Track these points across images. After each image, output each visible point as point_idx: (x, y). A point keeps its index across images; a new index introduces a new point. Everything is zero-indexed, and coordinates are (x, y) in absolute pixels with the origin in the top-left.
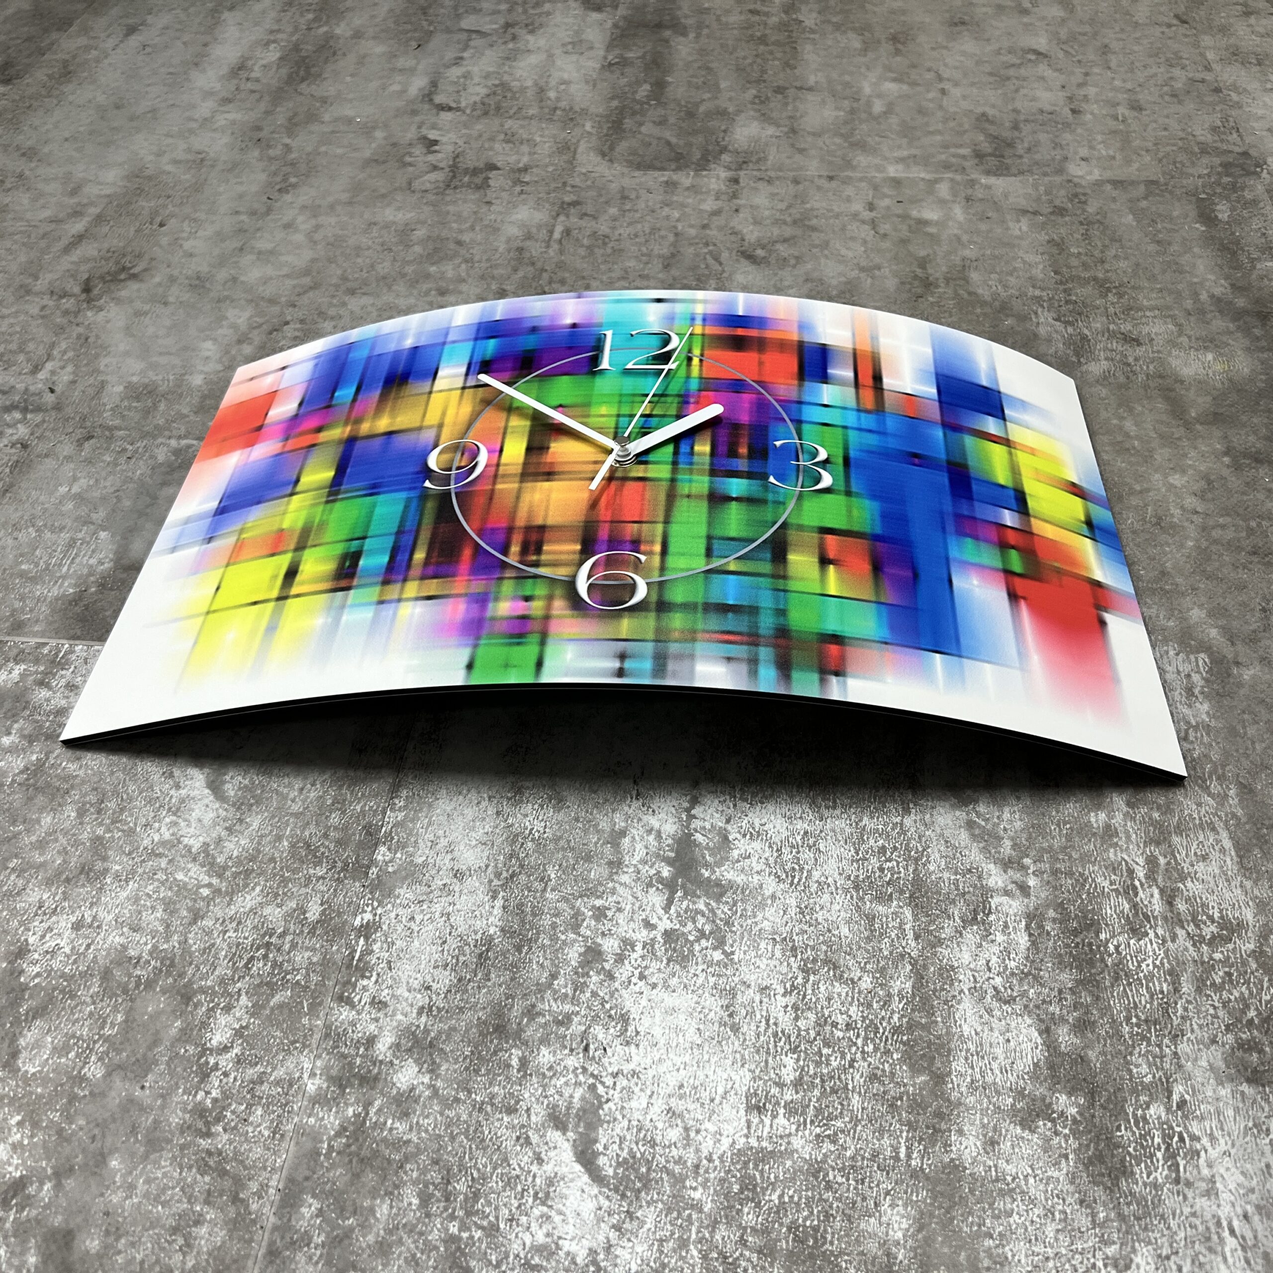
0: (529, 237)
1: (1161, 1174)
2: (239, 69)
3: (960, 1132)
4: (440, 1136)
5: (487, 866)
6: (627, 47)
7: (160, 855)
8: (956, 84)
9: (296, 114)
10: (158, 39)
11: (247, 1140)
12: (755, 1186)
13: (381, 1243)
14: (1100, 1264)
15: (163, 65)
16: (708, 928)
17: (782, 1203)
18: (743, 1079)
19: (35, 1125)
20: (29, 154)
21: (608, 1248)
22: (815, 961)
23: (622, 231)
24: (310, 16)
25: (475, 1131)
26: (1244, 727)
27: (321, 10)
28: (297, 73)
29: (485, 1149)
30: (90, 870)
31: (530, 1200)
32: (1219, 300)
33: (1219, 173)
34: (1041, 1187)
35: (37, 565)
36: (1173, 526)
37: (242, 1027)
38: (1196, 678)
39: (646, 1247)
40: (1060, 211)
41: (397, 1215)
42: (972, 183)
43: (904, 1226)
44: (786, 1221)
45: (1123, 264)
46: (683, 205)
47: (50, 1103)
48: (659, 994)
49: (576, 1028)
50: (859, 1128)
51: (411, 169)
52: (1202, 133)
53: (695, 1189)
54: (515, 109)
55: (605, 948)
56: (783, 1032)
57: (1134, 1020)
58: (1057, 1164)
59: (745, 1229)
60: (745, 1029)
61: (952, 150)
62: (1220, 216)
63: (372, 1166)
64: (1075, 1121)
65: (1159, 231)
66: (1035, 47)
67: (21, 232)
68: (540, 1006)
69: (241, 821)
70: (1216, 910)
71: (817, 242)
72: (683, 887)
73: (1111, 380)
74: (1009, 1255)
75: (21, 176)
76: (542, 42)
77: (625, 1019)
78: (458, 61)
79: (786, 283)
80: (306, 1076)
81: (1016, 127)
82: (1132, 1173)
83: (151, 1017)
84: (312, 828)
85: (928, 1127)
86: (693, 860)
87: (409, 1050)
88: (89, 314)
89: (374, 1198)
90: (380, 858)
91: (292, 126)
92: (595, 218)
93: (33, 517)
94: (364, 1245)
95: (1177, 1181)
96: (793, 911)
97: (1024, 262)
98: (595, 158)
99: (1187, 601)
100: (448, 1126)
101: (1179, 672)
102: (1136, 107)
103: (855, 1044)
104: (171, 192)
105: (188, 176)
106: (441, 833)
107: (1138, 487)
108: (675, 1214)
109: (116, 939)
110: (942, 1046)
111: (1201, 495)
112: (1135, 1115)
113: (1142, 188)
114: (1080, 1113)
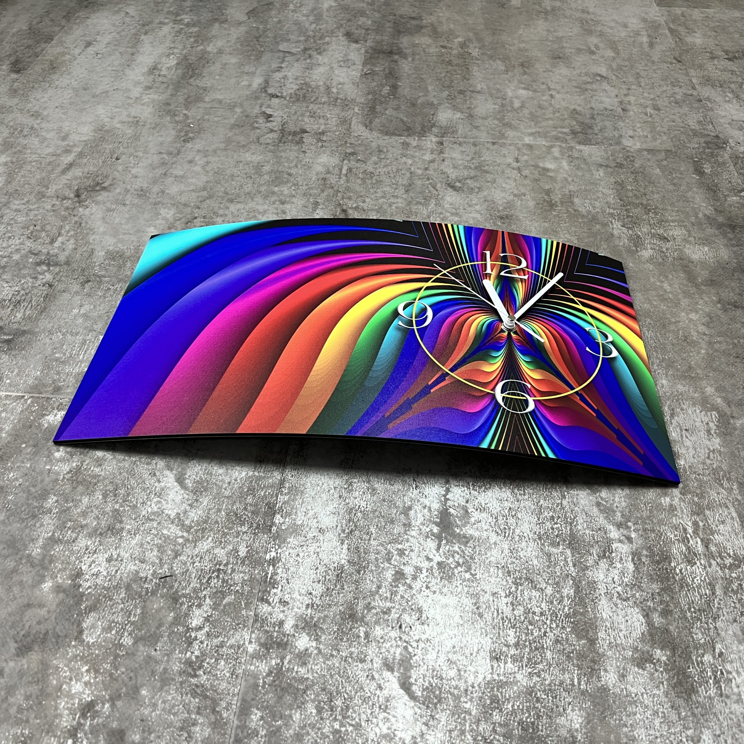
0: (328, 172)
1: (712, 692)
2: (154, 69)
3: (606, 670)
4: (324, 675)
5: (337, 526)
6: (374, 65)
7: (152, 520)
8: (558, 92)
9: (189, 97)
10: (104, 50)
11: (218, 679)
12: (498, 701)
13: (298, 735)
14: (684, 740)
15: (109, 65)
16: (461, 561)
17: (514, 710)
18: (487, 643)
19: (97, 671)
20: (36, 115)
21: (422, 735)
22: (521, 579)
23: (380, 170)
24: (192, 40)
25: (344, 672)
26: (739, 452)
27: (198, 36)
28: (188, 73)
29: (349, 682)
30: (113, 528)
31: (377, 710)
32: (709, 218)
33: (704, 147)
34: (651, 699)
35: (65, 354)
36: (693, 342)
37: (208, 616)
38: (711, 425)
39: (442, 734)
40: (620, 166)
41: (305, 719)
42: (571, 148)
43: (580, 721)
44: (517, 719)
45: (656, 196)
46: (413, 157)
47: (104, 659)
48: (438, 596)
49: (394, 615)
50: (552, 669)
51: (259, 131)
52: (693, 123)
53: (466, 702)
54: (314, 98)
55: (406, 571)
56: (507, 617)
57: (693, 610)
58: (658, 687)
59: (495, 723)
60: (486, 616)
61: (559, 129)
62: (706, 171)
63: (288, 693)
64: (665, 664)
65: (674, 178)
66: (599, 73)
67: (35, 161)
68: (373, 604)
69: (197, 500)
70: (731, 550)
71: (489, 179)
72: (446, 538)
73: (655, 260)
74: (637, 736)
75: (32, 128)
76: (326, 60)
77: (420, 611)
78: (279, 69)
79: (474, 202)
80: (247, 643)
81: (593, 118)
82: (698, 691)
83: (156, 611)
84: (238, 504)
85: (588, 668)
86: (450, 523)
87: (303, 628)
88: (81, 209)
89: (291, 710)
90: (277, 521)
91: (188, 103)
92: (365, 162)
93: (60, 327)
94: (288, 735)
95: (721, 695)
96: (506, 551)
97: (603, 194)
98: (362, 128)
99: (704, 383)
100: (329, 670)
101: (702, 422)
102: (657, 108)
103: (546, 623)
104: (120, 140)
105: (130, 131)
106: (309, 507)
107: (673, 320)
108: (457, 716)
109: (133, 568)
110: (592, 624)
111: (707, 325)
112: (697, 660)
113: (663, 154)
114: (668, 660)
